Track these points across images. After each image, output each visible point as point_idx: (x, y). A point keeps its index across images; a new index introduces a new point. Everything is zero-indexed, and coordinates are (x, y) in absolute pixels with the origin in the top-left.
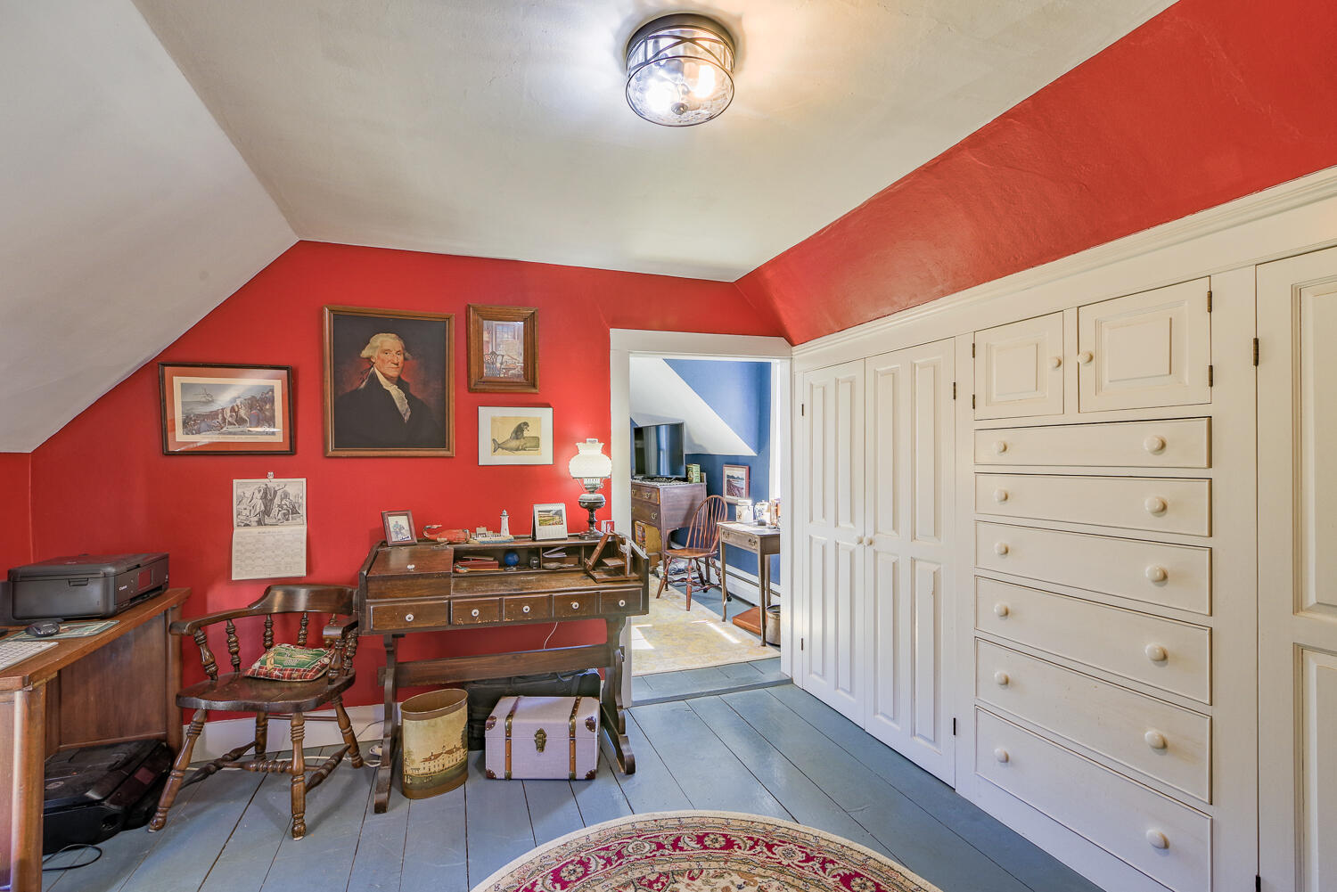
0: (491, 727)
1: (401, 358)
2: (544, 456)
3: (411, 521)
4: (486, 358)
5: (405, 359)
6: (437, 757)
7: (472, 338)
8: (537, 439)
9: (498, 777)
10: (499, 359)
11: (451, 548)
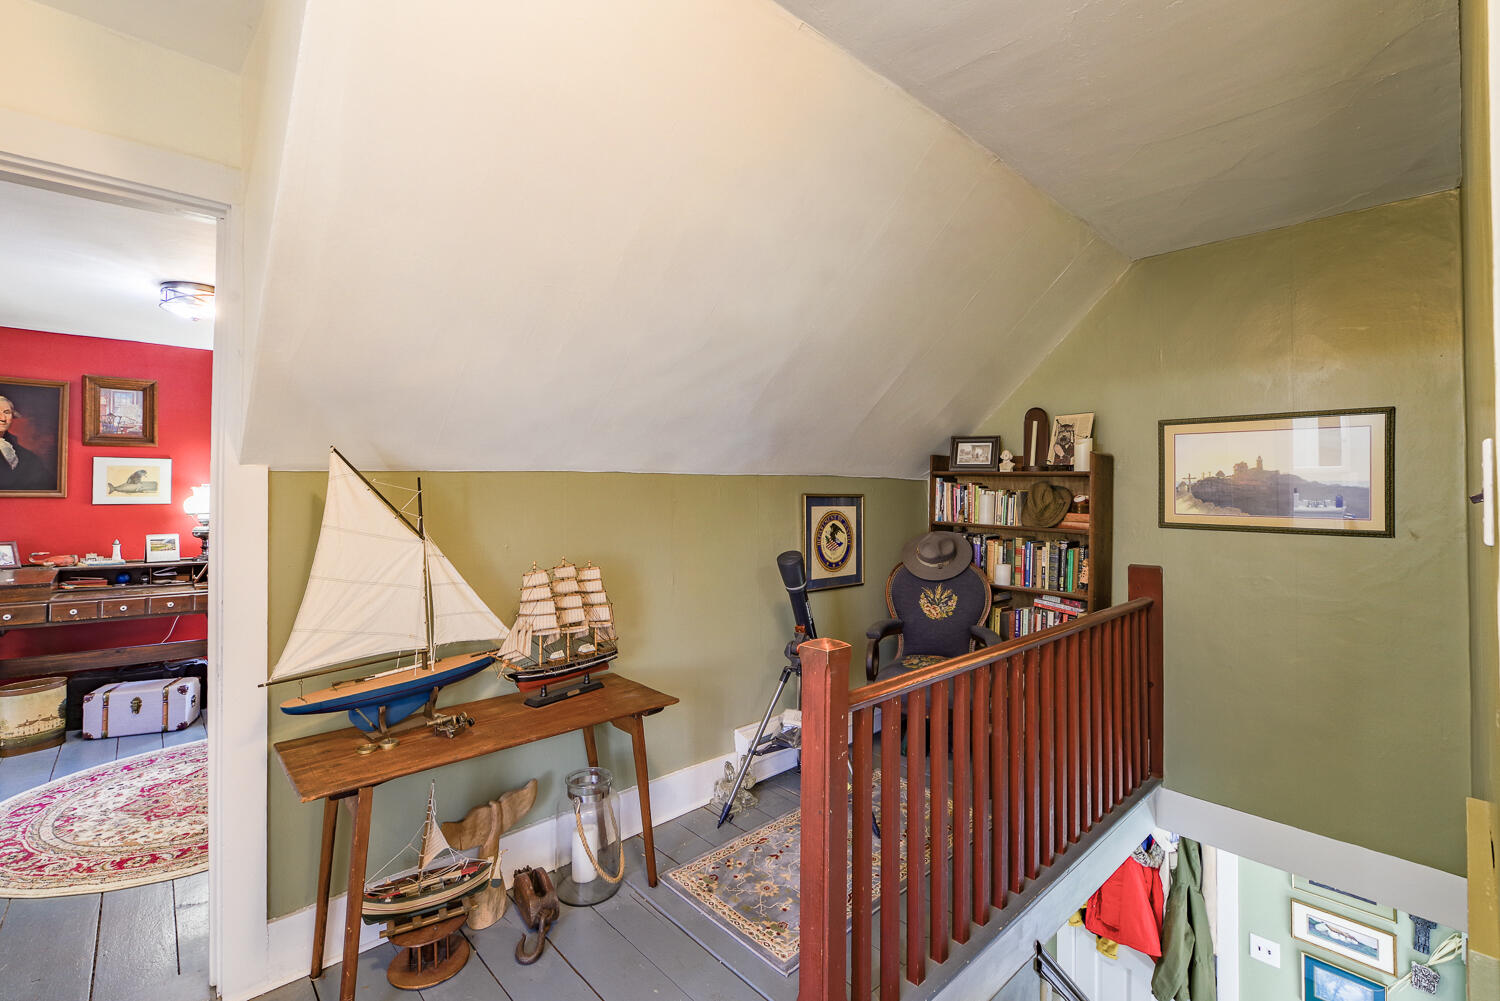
0: (88, 700)
1: (9, 416)
2: (163, 496)
3: (16, 549)
4: (102, 419)
5: (14, 417)
6: (31, 723)
7: (88, 401)
8: (156, 484)
9: (94, 737)
10: (117, 420)
11: (57, 569)
